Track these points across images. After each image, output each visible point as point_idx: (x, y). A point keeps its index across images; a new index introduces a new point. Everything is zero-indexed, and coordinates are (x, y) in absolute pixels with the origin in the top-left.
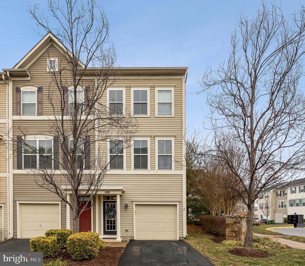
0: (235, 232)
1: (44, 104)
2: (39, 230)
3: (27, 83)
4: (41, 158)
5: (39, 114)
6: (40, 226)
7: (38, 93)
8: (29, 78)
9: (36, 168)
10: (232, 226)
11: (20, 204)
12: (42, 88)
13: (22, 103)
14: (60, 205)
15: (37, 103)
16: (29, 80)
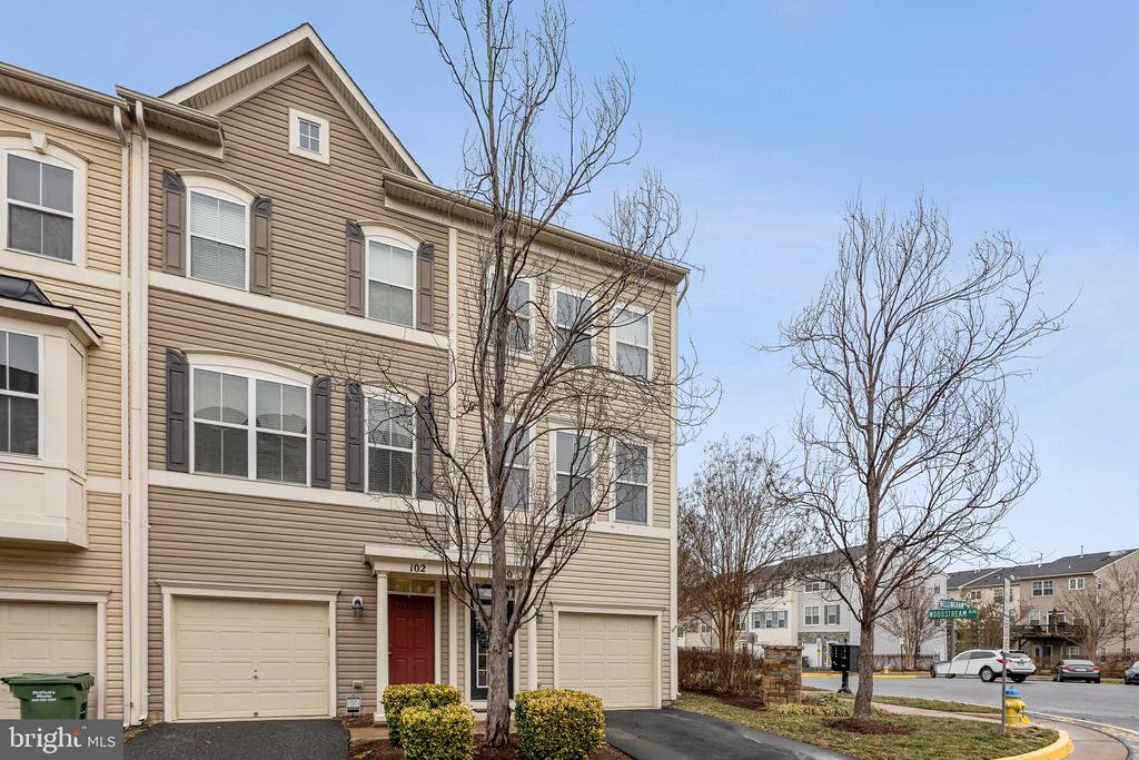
0: (786, 683)
1: (275, 260)
2: (250, 689)
3: (209, 168)
4: (262, 442)
5: (257, 289)
6: (256, 677)
7: (254, 216)
8: (219, 154)
9: (243, 472)
10: (779, 670)
11: (175, 597)
12: (268, 201)
13: (189, 234)
14: (333, 606)
15: (251, 250)
16: (219, 161)
